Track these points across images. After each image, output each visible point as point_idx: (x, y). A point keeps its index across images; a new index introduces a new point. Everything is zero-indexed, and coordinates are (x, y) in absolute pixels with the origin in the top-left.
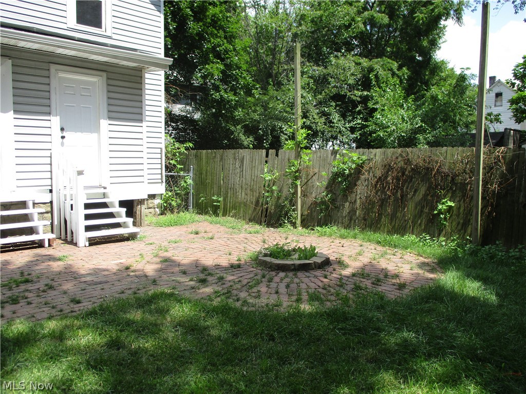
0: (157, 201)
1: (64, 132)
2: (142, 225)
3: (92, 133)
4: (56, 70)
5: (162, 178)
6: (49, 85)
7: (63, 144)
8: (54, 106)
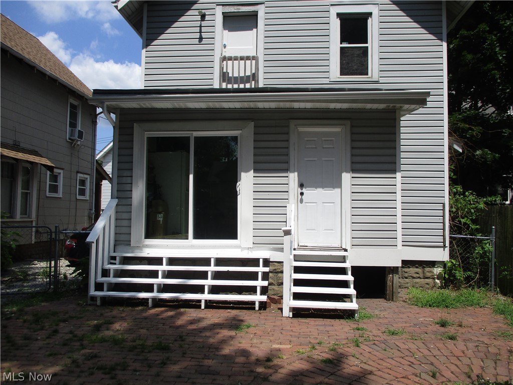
0: (438, 270)
1: (304, 189)
2: (394, 299)
3: (334, 188)
4: (295, 125)
5: (444, 242)
6: (288, 141)
7: (301, 201)
8: (292, 162)
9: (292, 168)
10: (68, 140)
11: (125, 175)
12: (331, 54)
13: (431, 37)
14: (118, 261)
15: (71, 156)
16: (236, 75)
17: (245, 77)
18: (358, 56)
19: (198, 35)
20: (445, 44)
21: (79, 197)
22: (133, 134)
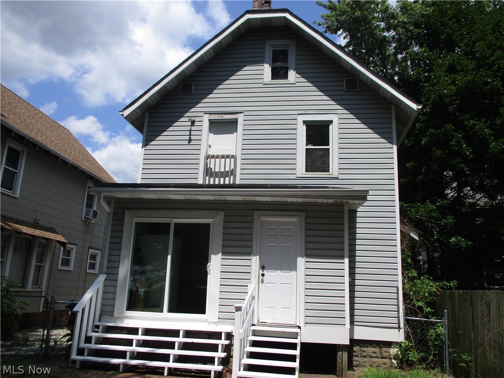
0: (394, 351)
1: (265, 271)
2: (344, 376)
3: (291, 271)
4: (258, 215)
5: (399, 323)
6: (251, 228)
7: (262, 281)
8: (254, 247)
9: (254, 251)
10: (83, 219)
11: (114, 254)
12: (298, 154)
13: (383, 140)
14: (100, 330)
15: (85, 233)
16: (217, 170)
17: (225, 173)
18: (321, 156)
19: (188, 138)
20: (395, 147)
21: (89, 271)
22: (124, 220)
